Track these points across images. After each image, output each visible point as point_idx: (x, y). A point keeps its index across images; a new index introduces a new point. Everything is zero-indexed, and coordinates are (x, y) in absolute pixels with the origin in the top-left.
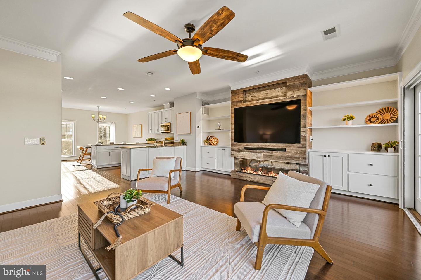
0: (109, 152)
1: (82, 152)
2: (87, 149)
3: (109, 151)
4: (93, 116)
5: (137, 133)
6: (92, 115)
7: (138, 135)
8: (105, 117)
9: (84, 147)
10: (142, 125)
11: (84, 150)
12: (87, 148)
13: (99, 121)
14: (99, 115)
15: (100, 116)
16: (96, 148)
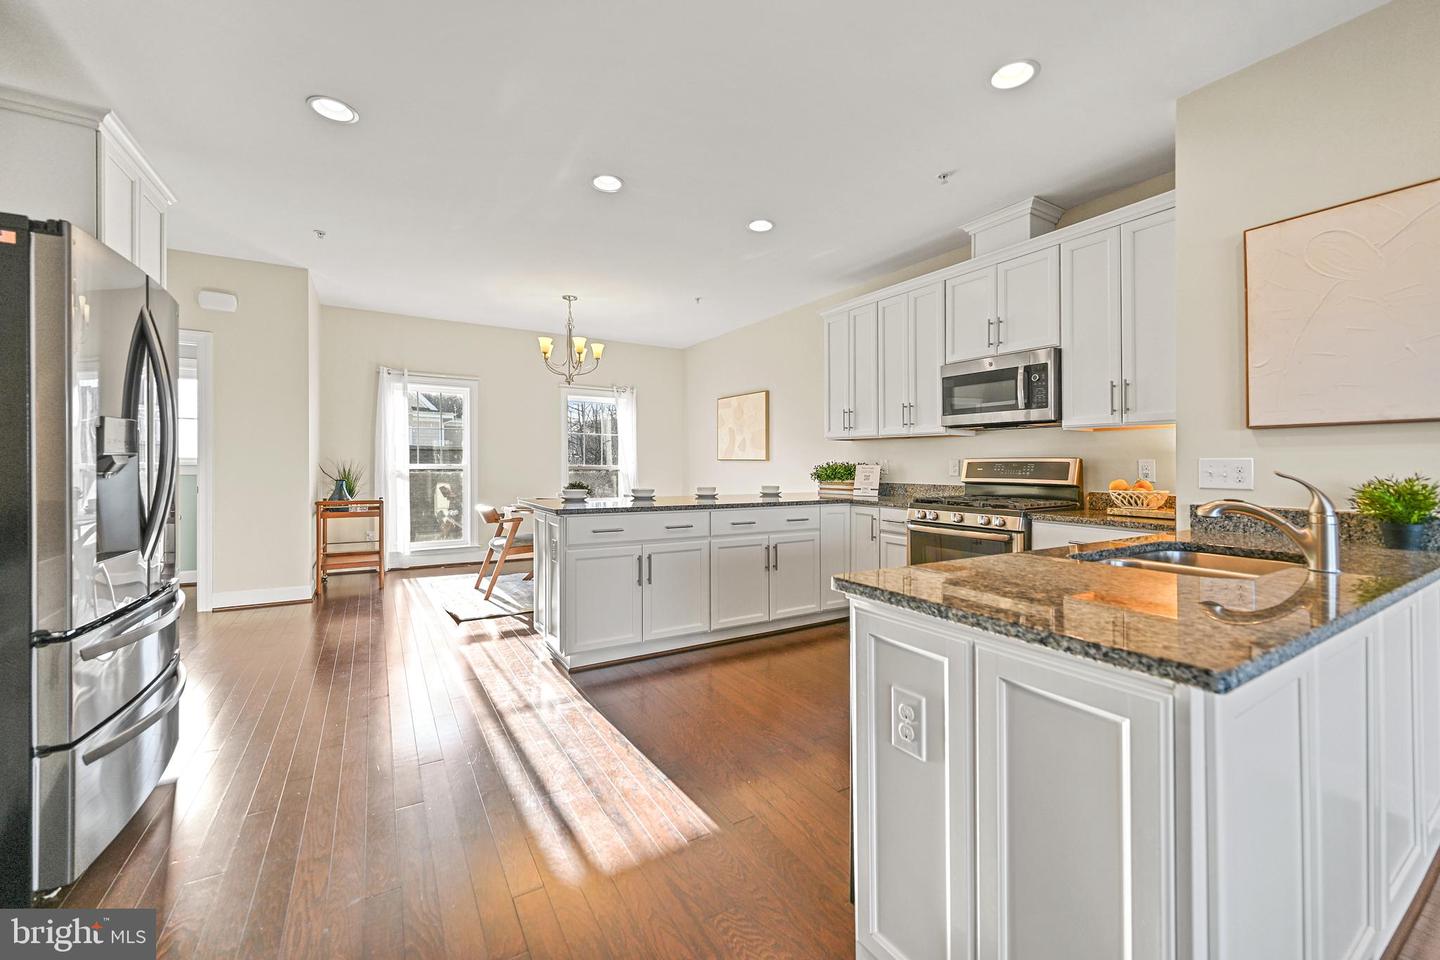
0: (640, 559)
1: (499, 534)
2: (517, 521)
3: (636, 550)
4: (545, 343)
5: (739, 439)
6: (540, 339)
7: (743, 447)
8: (598, 349)
9: (508, 512)
10: (767, 393)
11: (505, 525)
12: (517, 515)
13: (572, 370)
14: (574, 339)
15: (579, 343)
16: (565, 530)
